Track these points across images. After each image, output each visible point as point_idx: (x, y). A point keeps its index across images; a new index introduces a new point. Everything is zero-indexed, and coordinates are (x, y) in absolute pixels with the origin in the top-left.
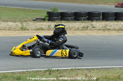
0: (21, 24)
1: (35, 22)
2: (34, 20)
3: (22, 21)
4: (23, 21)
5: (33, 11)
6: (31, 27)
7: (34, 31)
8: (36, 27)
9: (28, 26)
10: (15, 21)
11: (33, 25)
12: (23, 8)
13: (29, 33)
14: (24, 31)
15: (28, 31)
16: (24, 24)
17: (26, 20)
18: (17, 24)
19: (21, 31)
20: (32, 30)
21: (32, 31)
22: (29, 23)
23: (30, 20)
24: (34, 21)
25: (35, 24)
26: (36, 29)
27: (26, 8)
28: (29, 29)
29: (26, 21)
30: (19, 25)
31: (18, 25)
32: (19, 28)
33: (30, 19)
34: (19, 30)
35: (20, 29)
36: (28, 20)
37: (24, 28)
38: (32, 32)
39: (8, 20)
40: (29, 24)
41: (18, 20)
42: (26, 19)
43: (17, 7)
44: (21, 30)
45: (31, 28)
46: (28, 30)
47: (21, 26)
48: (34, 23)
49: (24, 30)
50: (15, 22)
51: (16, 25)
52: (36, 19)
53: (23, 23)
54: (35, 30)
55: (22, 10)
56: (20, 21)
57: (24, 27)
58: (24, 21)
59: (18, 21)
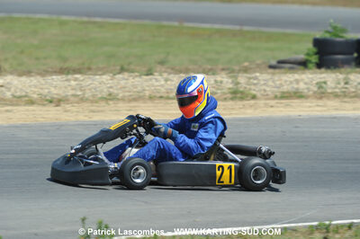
0: (230, 81)
1: (277, 71)
2: (271, 67)
3: (233, 71)
4: (237, 68)
5: (270, 37)
6: (264, 87)
7: (273, 102)
8: (278, 87)
9: (253, 87)
10: (210, 70)
11: (271, 83)
12: (237, 28)
13: (256, 109)
14: (240, 103)
15: (252, 102)
16: (242, 79)
17: (246, 67)
18: (219, 79)
19: (231, 103)
20: (266, 97)
21: (268, 102)
22: (258, 74)
23: (258, 66)
24: (271, 71)
25: (276, 78)
26: (279, 95)
27: (246, 28)
28: (258, 95)
29: (246, 70)
30: (226, 81)
31: (221, 82)
32: (225, 91)
33: (258, 62)
34: (225, 99)
35: (229, 96)
36: (253, 66)
37: (242, 93)
38: (266, 105)
39: (190, 67)
40: (256, 78)
41: (221, 67)
42: (246, 64)
43: (217, 26)
44: (232, 99)
45: (265, 91)
46: (254, 97)
47: (231, 86)
48: (273, 74)
49: (242, 99)
50: (214, 74)
51: (216, 81)
52: (280, 62)
53: (236, 77)
54: (276, 97)
55: (234, 34)
56: (228, 69)
57: (241, 89)
58: (240, 71)
59: (223, 69)
